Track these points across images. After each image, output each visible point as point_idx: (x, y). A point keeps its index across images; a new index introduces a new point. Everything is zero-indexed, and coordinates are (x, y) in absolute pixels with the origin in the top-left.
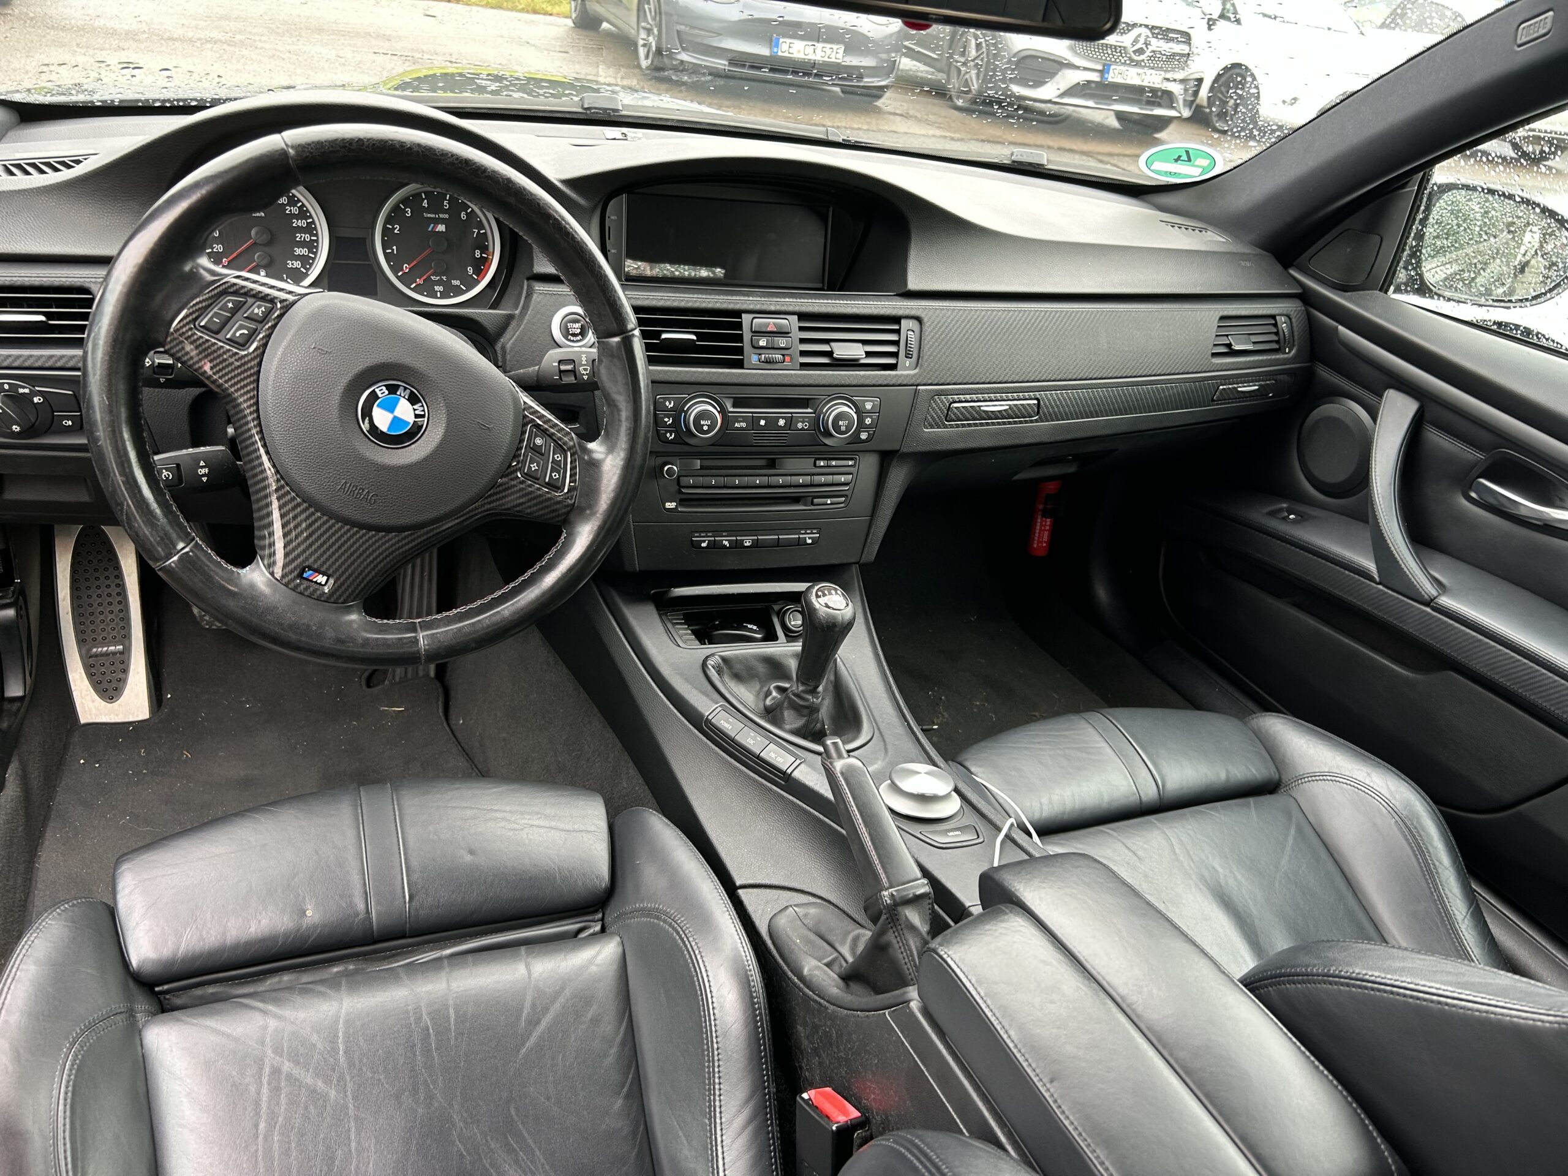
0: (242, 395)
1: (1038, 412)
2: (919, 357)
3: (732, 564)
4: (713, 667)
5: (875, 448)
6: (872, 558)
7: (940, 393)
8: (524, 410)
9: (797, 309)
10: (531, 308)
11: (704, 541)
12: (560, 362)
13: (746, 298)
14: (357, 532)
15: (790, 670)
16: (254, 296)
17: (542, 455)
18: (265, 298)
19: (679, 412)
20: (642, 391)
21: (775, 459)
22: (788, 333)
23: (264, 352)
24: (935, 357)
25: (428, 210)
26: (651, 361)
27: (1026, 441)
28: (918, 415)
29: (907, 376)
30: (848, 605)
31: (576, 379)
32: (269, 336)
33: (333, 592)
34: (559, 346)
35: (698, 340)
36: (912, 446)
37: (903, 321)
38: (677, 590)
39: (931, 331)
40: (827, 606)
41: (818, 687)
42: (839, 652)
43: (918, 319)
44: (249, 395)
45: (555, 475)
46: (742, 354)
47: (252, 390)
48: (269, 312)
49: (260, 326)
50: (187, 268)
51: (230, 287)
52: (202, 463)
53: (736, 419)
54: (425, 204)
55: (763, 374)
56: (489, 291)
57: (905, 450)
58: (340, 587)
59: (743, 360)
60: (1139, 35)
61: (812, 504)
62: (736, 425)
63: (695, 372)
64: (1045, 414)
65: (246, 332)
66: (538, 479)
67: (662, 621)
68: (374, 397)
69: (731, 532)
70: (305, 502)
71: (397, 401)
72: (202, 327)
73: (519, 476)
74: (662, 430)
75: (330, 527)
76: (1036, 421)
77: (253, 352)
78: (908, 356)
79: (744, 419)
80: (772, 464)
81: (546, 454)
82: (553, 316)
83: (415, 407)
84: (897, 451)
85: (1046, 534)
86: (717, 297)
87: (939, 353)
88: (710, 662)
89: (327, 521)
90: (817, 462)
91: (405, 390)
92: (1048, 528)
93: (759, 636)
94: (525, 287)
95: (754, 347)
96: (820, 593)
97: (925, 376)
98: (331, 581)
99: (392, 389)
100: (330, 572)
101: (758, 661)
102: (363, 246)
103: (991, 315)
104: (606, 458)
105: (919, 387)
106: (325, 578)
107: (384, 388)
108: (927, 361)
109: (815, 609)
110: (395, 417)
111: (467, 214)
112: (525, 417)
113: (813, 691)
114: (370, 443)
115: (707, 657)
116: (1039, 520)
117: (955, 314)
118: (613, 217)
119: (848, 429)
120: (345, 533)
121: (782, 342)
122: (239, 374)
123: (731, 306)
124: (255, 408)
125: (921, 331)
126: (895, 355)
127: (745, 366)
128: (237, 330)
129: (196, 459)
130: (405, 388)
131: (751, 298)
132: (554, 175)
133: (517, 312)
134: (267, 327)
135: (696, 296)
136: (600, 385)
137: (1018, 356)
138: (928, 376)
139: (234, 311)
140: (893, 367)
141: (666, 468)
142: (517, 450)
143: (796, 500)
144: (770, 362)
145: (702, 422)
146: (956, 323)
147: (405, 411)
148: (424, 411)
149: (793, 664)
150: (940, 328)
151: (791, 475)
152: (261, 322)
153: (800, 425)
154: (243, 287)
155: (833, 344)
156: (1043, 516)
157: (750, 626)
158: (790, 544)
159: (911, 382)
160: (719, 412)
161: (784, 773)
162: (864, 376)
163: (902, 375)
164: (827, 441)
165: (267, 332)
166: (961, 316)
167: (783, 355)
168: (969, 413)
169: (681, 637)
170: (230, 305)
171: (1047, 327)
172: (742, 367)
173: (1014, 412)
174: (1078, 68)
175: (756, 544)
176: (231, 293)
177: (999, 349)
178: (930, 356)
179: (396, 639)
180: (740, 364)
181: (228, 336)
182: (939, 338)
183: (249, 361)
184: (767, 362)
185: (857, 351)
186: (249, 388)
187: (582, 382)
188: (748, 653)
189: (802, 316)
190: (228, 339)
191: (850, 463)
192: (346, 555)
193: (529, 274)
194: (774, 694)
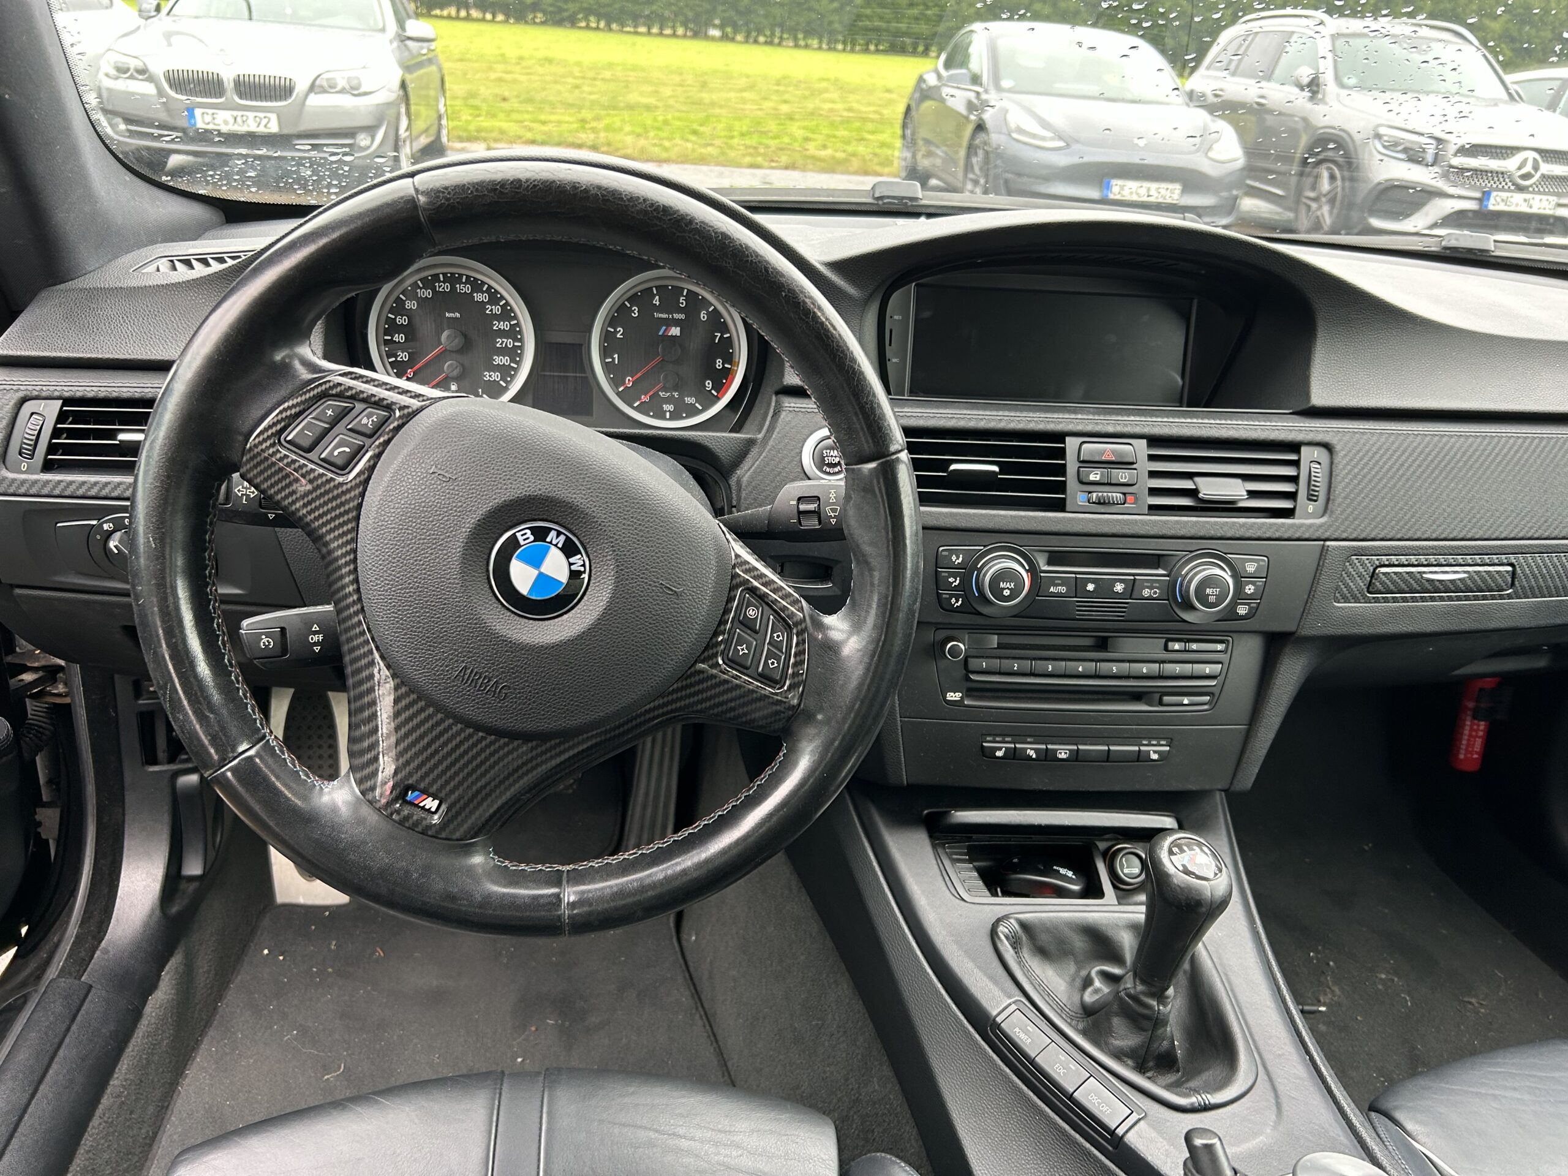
0: (336, 538)
1: (1513, 585)
2: (1328, 500)
3: (1039, 782)
4: (1007, 937)
5: (1257, 627)
6: (1249, 785)
7: (1360, 552)
8: (734, 567)
9: (1147, 430)
10: (777, 430)
11: (1000, 749)
12: (799, 499)
13: (1073, 416)
14: (483, 738)
15: (1121, 948)
16: (364, 400)
17: (756, 632)
18: (379, 404)
19: (969, 569)
20: (908, 542)
21: (1106, 638)
22: (1133, 463)
23: (369, 478)
24: (1352, 501)
25: (660, 309)
26: (924, 499)
27: (1492, 625)
28: (1326, 584)
29: (1310, 526)
30: (1220, 871)
31: (820, 523)
32: (378, 456)
33: (444, 825)
34: (809, 479)
35: (1001, 473)
36: (1314, 627)
37: (1303, 449)
38: (959, 814)
39: (1348, 464)
40: (1187, 872)
41: (1167, 989)
42: (1204, 939)
43: (1327, 446)
44: (345, 539)
45: (773, 664)
46: (1064, 491)
47: (349, 531)
48: (385, 421)
49: (368, 442)
50: (278, 357)
51: (331, 388)
52: (315, 628)
53: (1052, 582)
54: (656, 301)
55: (1093, 520)
56: (728, 413)
57: (1306, 631)
58: (455, 817)
59: (1064, 500)
60: (1525, 161)
61: (1161, 703)
62: (1052, 589)
63: (994, 516)
64: (1523, 587)
65: (348, 450)
66: (747, 668)
67: (937, 856)
68: (513, 543)
69: (1039, 737)
70: (413, 692)
71: (547, 550)
72: (289, 442)
73: (721, 662)
74: (945, 594)
75: (446, 730)
76: (1509, 597)
77: (355, 478)
78: (1312, 498)
79: (1064, 582)
80: (1102, 644)
81: (762, 631)
82: (805, 441)
83: (572, 560)
84: (1291, 634)
85: (1479, 742)
86: (1031, 415)
87: (1358, 495)
88: (1002, 929)
89: (442, 721)
90: (1170, 644)
91: (558, 536)
92: (1481, 734)
93: (1075, 888)
94: (773, 404)
95: (1082, 482)
96: (1175, 850)
97: (1338, 528)
98: (444, 807)
99: (540, 534)
100: (442, 795)
101: (1074, 930)
102: (577, 354)
103: (1439, 442)
104: (848, 638)
105: (1328, 543)
106: (437, 802)
107: (528, 532)
108: (1340, 505)
109: (1167, 875)
110: (541, 574)
111: (708, 314)
112: (735, 576)
113: (1161, 997)
114: (504, 611)
115: (999, 921)
116: (1468, 723)
117: (1383, 440)
118: (896, 317)
119: (1221, 599)
120: (466, 739)
121: (1123, 476)
122: (333, 509)
123: (1051, 427)
124: (352, 556)
125: (1332, 463)
126: (1292, 496)
127: (1068, 508)
128: (335, 448)
129: (308, 621)
130: (559, 534)
131: (1080, 416)
132: (816, 257)
133: (760, 436)
134: (377, 443)
135: (1001, 413)
136: (846, 532)
137: (1483, 502)
138: (1343, 528)
139: (335, 422)
140: (1288, 513)
141: (949, 646)
142: (719, 625)
143: (1137, 696)
144: (1104, 503)
145: (1002, 585)
146: (1385, 453)
147: (556, 566)
148: (584, 565)
149: (1128, 942)
150: (1361, 459)
151: (1130, 661)
152: (370, 436)
153: (1146, 593)
154: (350, 388)
155: (1197, 479)
156: (1474, 717)
157: (1063, 871)
158: (1125, 758)
159: (1316, 535)
160: (1027, 571)
161: (1112, 1133)
162: (1243, 525)
163: (1302, 525)
164: (1188, 616)
165: (377, 451)
166: (1393, 443)
167: (1124, 494)
168: (1405, 581)
169: (963, 882)
170: (330, 412)
171: (1527, 461)
172: (1063, 510)
173: (1474, 582)
174: (1452, 196)
175: (1076, 756)
176: (333, 395)
177: (1453, 490)
178: (1345, 498)
179: (529, 896)
180: (1060, 506)
181: (323, 456)
182: (1358, 474)
183: (349, 491)
184: (1099, 503)
185: (1235, 490)
186: (345, 528)
187: (829, 527)
188: (1061, 918)
189: (1154, 441)
190: (323, 460)
191: (1220, 647)
192: (466, 771)
193: (777, 387)
194: (1097, 983)
